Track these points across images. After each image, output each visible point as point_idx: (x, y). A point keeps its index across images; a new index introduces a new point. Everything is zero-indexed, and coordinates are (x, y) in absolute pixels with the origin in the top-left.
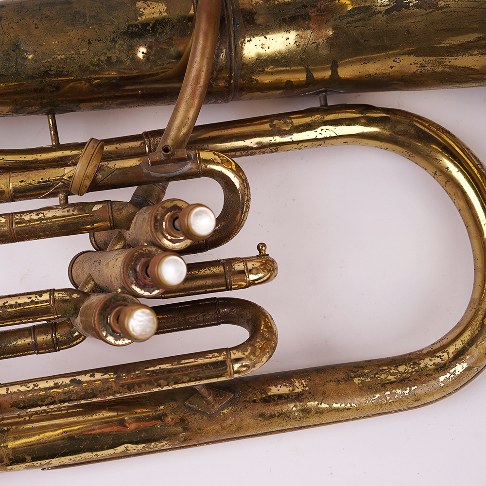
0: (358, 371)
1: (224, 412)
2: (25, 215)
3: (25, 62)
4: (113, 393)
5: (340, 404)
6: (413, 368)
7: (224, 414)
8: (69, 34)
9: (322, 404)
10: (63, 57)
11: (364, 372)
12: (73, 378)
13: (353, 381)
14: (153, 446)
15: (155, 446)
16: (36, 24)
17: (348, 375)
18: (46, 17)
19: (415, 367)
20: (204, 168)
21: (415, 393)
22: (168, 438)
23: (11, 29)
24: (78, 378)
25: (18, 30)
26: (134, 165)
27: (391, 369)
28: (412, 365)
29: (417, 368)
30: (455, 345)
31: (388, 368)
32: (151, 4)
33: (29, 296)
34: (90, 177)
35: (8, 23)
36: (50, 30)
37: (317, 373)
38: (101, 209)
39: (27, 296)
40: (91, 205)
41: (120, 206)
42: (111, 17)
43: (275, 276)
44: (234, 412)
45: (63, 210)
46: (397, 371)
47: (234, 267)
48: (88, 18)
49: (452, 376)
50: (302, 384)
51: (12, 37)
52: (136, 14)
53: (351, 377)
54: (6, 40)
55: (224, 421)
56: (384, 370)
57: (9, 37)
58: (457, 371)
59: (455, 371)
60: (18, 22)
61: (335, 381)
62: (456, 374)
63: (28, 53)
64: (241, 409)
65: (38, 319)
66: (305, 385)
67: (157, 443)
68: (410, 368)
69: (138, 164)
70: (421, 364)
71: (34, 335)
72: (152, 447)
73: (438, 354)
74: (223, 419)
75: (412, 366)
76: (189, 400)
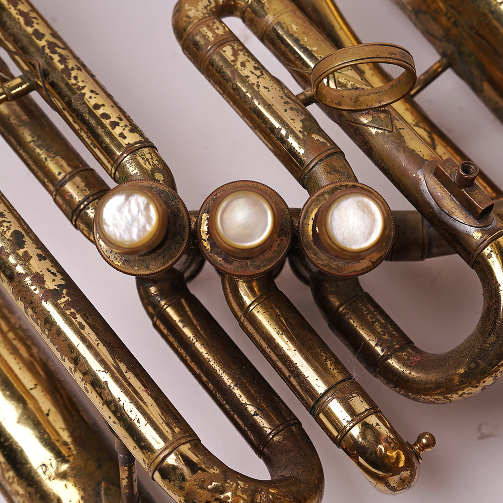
2: (246, 54)
4: (29, 302)
12: (23, 233)
14: (9, 478)
15: (11, 480)
20: (484, 254)
22: (32, 490)
24: (27, 239)
26: (419, 153)
33: (122, 117)
34: (359, 103)
38: (318, 142)
39: (121, 115)
40: (315, 128)
41: (341, 167)
45: (284, 97)
47: (354, 395)
65: (96, 150)
67: (15, 479)
69: (425, 158)
71: (78, 172)
72: (7, 476)
76: (111, 487)
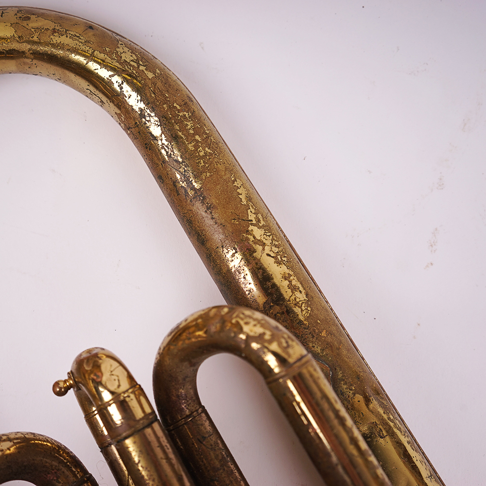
0: (182, 186)
1: (319, 351)
5: (240, 196)
6: (150, 116)
7: (322, 350)
9: (250, 219)
11: (181, 178)
13: (201, 188)
17: (194, 198)
19: (148, 114)
21: (183, 103)
27: (163, 144)
28: (145, 118)
29: (148, 111)
30: (96, 71)
31: (163, 148)
37: (207, 240)
43: (103, 349)
44: (313, 337)
46: (163, 136)
49: (141, 63)
50: (233, 255)
53: (196, 193)
55: (331, 346)
56: (167, 153)
58: (132, 58)
59: (132, 61)
61: (211, 213)
62: (136, 58)
64: (305, 328)
66: (234, 251)
68: (152, 119)
70: (140, 108)
73: (118, 89)
74: (330, 348)
75: (148, 119)
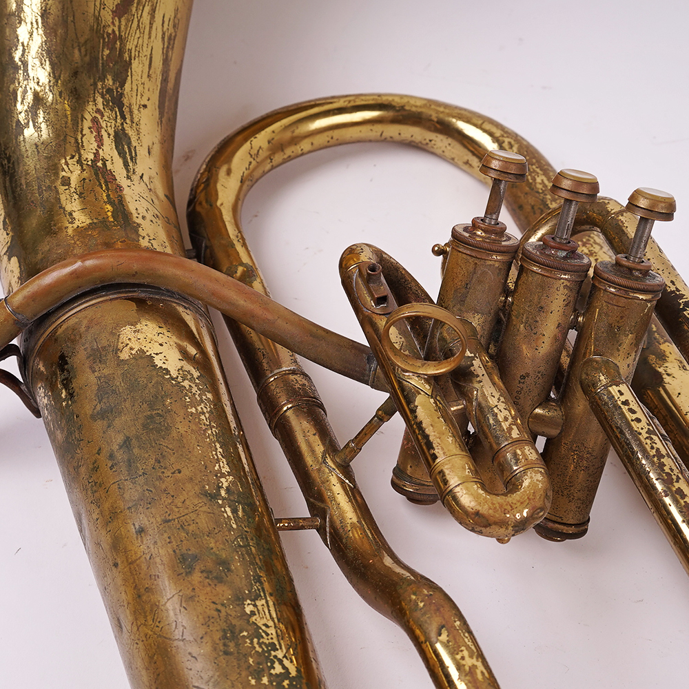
3: (234, 492)
8: (184, 433)
10: (218, 446)
16: (173, 473)
18: (159, 462)
23: (187, 502)
25: (187, 494)
32: (122, 343)
35: (177, 510)
36: (182, 455)
42: (150, 385)
48: (155, 412)
51: (200, 501)
52: (141, 358)
54: (205, 509)
57: (200, 505)
60: (173, 496)
63: (220, 485)
